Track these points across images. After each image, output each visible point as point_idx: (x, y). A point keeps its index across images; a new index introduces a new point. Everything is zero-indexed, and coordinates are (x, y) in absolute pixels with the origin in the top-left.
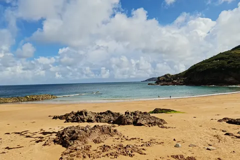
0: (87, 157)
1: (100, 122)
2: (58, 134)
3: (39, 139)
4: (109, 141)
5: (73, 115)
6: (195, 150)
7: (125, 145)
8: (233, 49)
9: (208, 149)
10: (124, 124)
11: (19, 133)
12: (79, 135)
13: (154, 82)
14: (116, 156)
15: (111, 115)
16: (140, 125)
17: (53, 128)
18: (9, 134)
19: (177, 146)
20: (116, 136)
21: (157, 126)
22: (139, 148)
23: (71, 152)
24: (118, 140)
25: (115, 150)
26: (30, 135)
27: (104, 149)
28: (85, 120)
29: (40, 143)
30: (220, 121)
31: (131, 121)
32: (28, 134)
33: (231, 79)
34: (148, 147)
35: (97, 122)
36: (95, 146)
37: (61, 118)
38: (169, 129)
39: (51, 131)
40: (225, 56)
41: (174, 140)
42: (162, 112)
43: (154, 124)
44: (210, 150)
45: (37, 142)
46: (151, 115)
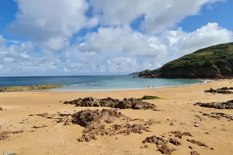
0: (105, 134)
1: (104, 106)
2: (73, 116)
3: (59, 120)
4: (117, 121)
5: (81, 101)
6: (186, 127)
7: (132, 125)
8: (194, 53)
9: (195, 126)
10: (124, 108)
11: (40, 115)
12: (94, 117)
13: (137, 76)
14: (128, 133)
15: (112, 101)
16: (138, 108)
17: (68, 111)
18: (32, 115)
19: (171, 124)
20: (122, 118)
21: (150, 110)
22: (144, 126)
23: (90, 130)
24: (125, 121)
25: (125, 129)
26: (50, 116)
27: (116, 128)
28: (92, 105)
29: (61, 123)
30: (194, 105)
31: (130, 106)
32: (48, 116)
33: (193, 74)
34: (150, 126)
35: (102, 106)
36: (107, 126)
37: (71, 103)
38: (160, 112)
39: (67, 114)
40: (189, 57)
41: (168, 120)
42: (150, 99)
43: (148, 108)
44: (197, 126)
45: (58, 122)
46: (144, 101)
